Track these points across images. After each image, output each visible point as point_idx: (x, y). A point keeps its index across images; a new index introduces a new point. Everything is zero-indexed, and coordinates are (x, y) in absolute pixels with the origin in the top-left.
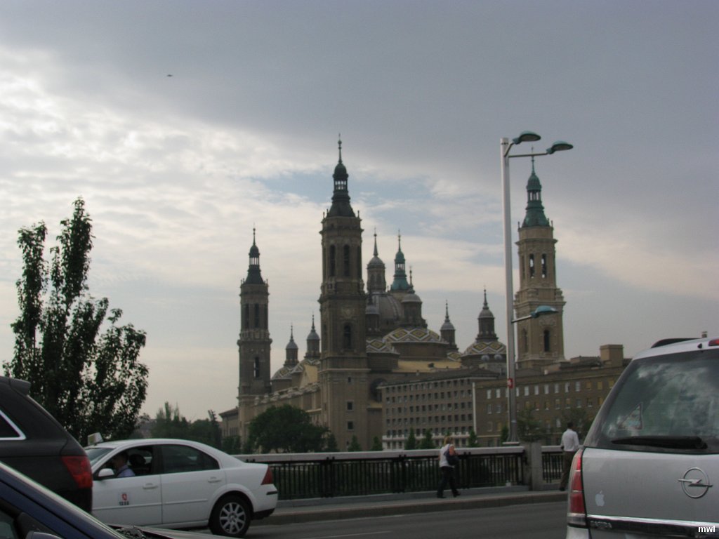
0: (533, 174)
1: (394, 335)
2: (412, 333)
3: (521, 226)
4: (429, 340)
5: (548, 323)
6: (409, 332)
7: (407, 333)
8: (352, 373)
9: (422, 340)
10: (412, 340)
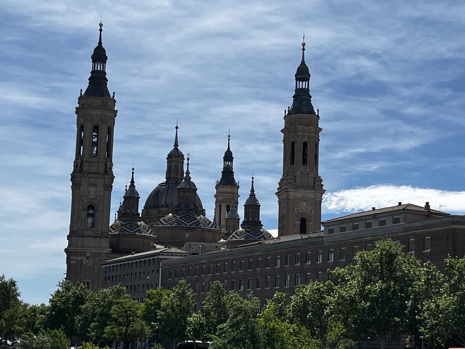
0: (303, 62)
1: (164, 220)
2: (180, 218)
3: (286, 114)
4: (197, 225)
5: (304, 211)
6: (178, 217)
7: (176, 218)
8: (91, 252)
9: (190, 225)
10: (179, 224)
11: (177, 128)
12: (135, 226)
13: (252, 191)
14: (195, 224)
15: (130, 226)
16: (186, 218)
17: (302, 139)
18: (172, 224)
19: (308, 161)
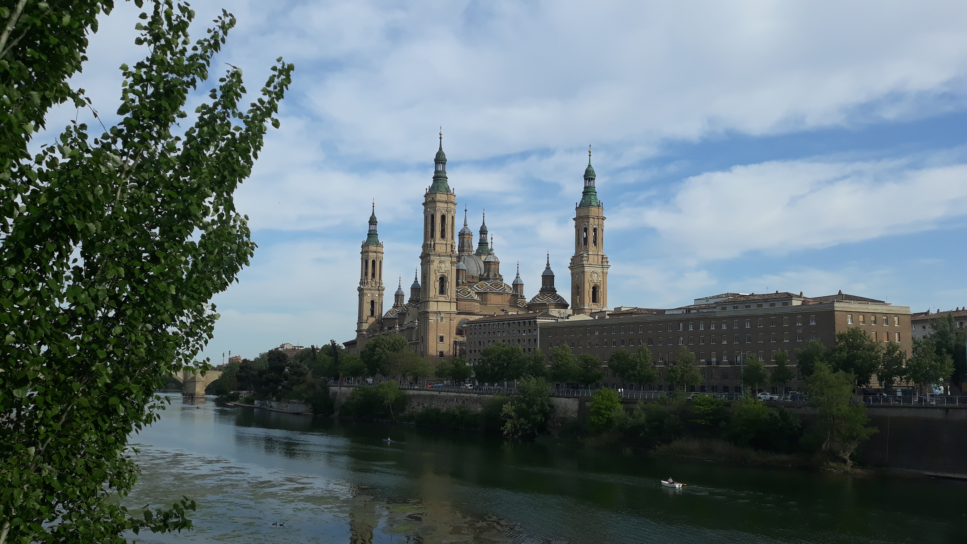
0: (590, 165)
3: (578, 206)
4: (504, 290)
5: (595, 281)
7: (487, 285)
8: (444, 313)
9: (499, 291)
10: (491, 290)
11: (466, 211)
12: (467, 293)
13: (548, 264)
14: (502, 290)
15: (463, 292)
16: (495, 285)
17: (593, 226)
18: (485, 290)
19: (597, 243)
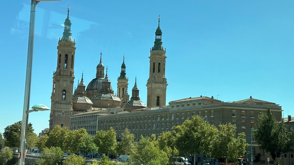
0: (159, 27)
1: (96, 96)
4: (111, 98)
5: (159, 93)
6: (102, 95)
8: (64, 111)
9: (108, 99)
10: (103, 98)
12: (84, 99)
13: (136, 84)
17: (158, 61)
18: (100, 98)
19: (161, 71)
